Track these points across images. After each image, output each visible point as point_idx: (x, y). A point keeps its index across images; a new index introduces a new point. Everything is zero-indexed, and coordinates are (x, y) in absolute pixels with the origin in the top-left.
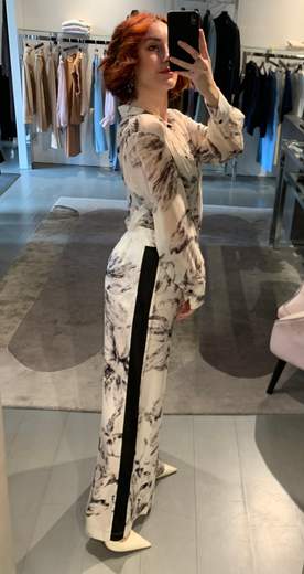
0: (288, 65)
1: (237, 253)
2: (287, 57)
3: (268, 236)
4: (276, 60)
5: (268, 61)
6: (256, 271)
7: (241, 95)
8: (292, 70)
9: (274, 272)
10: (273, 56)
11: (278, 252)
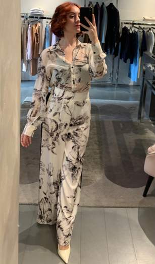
0: (144, 28)
1: (121, 124)
2: (143, 24)
3: (137, 116)
4: (137, 26)
5: (133, 27)
6: (132, 133)
7: (120, 44)
8: (146, 30)
9: (141, 134)
10: (135, 24)
11: (143, 124)
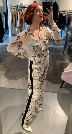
0: (69, 14)
1: (55, 56)
2: (69, 12)
3: (62, 53)
5: (65, 13)
6: (59, 60)
7: (58, 21)
9: (63, 61)
10: (66, 12)
11: (64, 56)
